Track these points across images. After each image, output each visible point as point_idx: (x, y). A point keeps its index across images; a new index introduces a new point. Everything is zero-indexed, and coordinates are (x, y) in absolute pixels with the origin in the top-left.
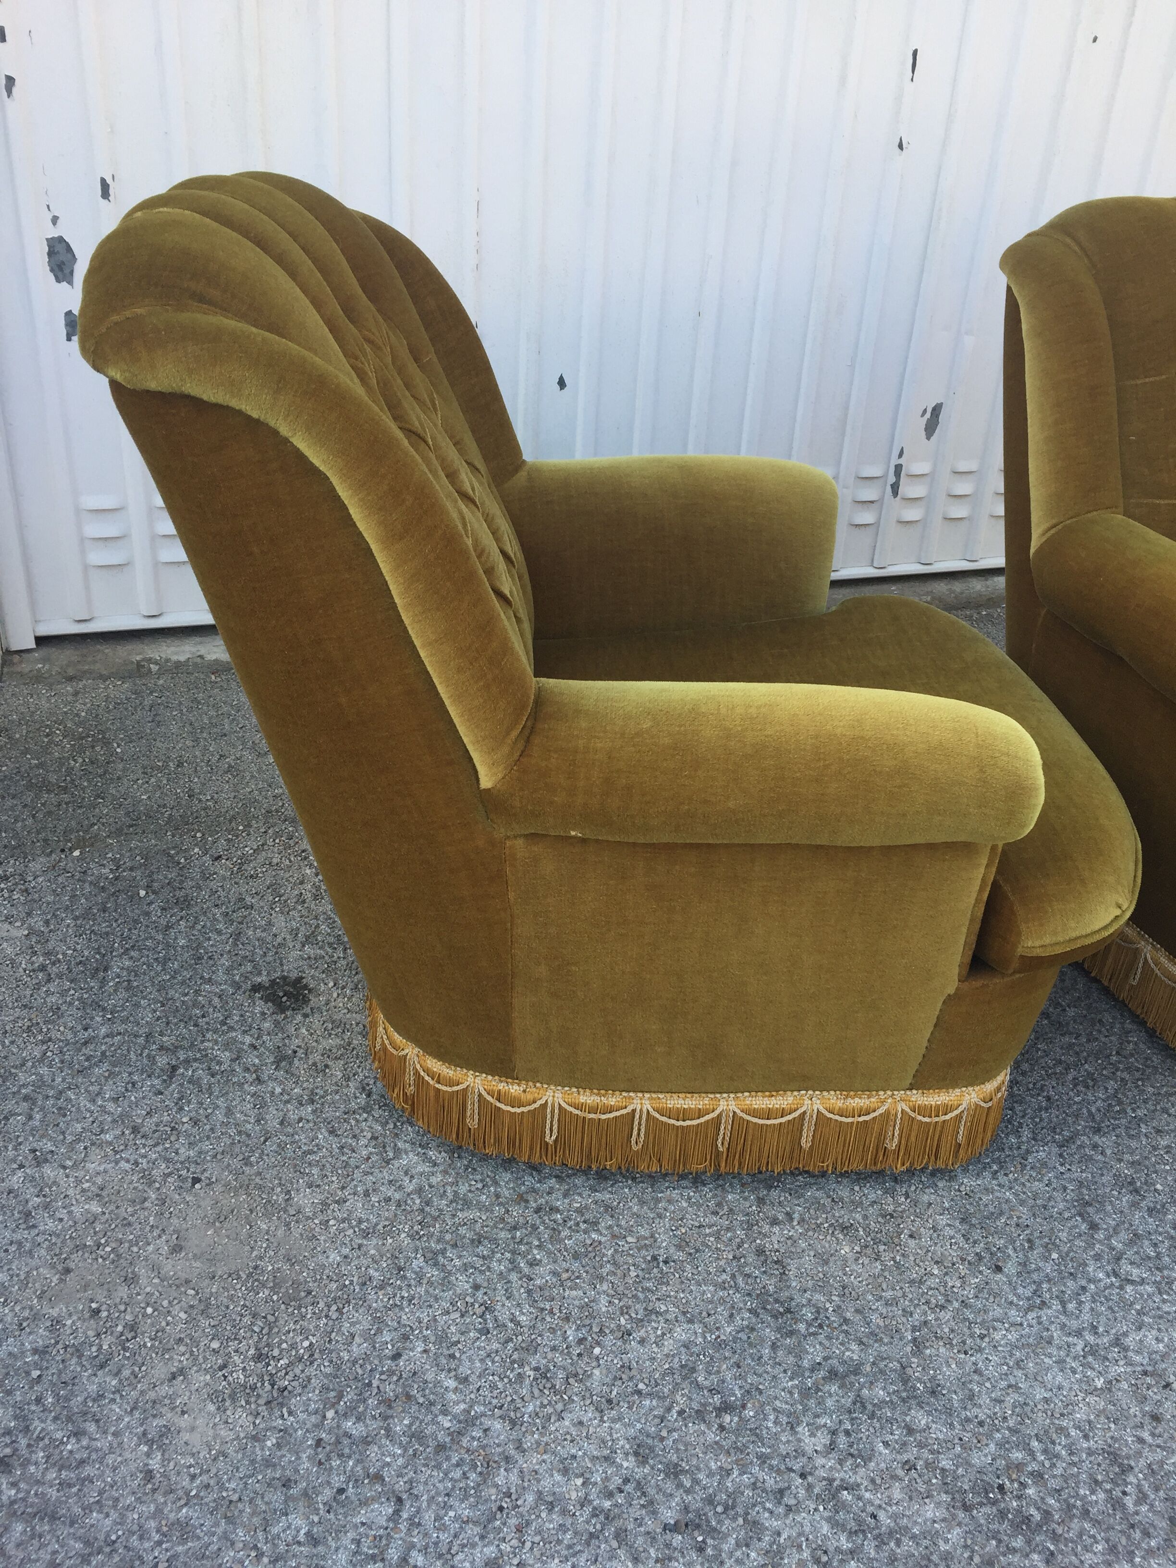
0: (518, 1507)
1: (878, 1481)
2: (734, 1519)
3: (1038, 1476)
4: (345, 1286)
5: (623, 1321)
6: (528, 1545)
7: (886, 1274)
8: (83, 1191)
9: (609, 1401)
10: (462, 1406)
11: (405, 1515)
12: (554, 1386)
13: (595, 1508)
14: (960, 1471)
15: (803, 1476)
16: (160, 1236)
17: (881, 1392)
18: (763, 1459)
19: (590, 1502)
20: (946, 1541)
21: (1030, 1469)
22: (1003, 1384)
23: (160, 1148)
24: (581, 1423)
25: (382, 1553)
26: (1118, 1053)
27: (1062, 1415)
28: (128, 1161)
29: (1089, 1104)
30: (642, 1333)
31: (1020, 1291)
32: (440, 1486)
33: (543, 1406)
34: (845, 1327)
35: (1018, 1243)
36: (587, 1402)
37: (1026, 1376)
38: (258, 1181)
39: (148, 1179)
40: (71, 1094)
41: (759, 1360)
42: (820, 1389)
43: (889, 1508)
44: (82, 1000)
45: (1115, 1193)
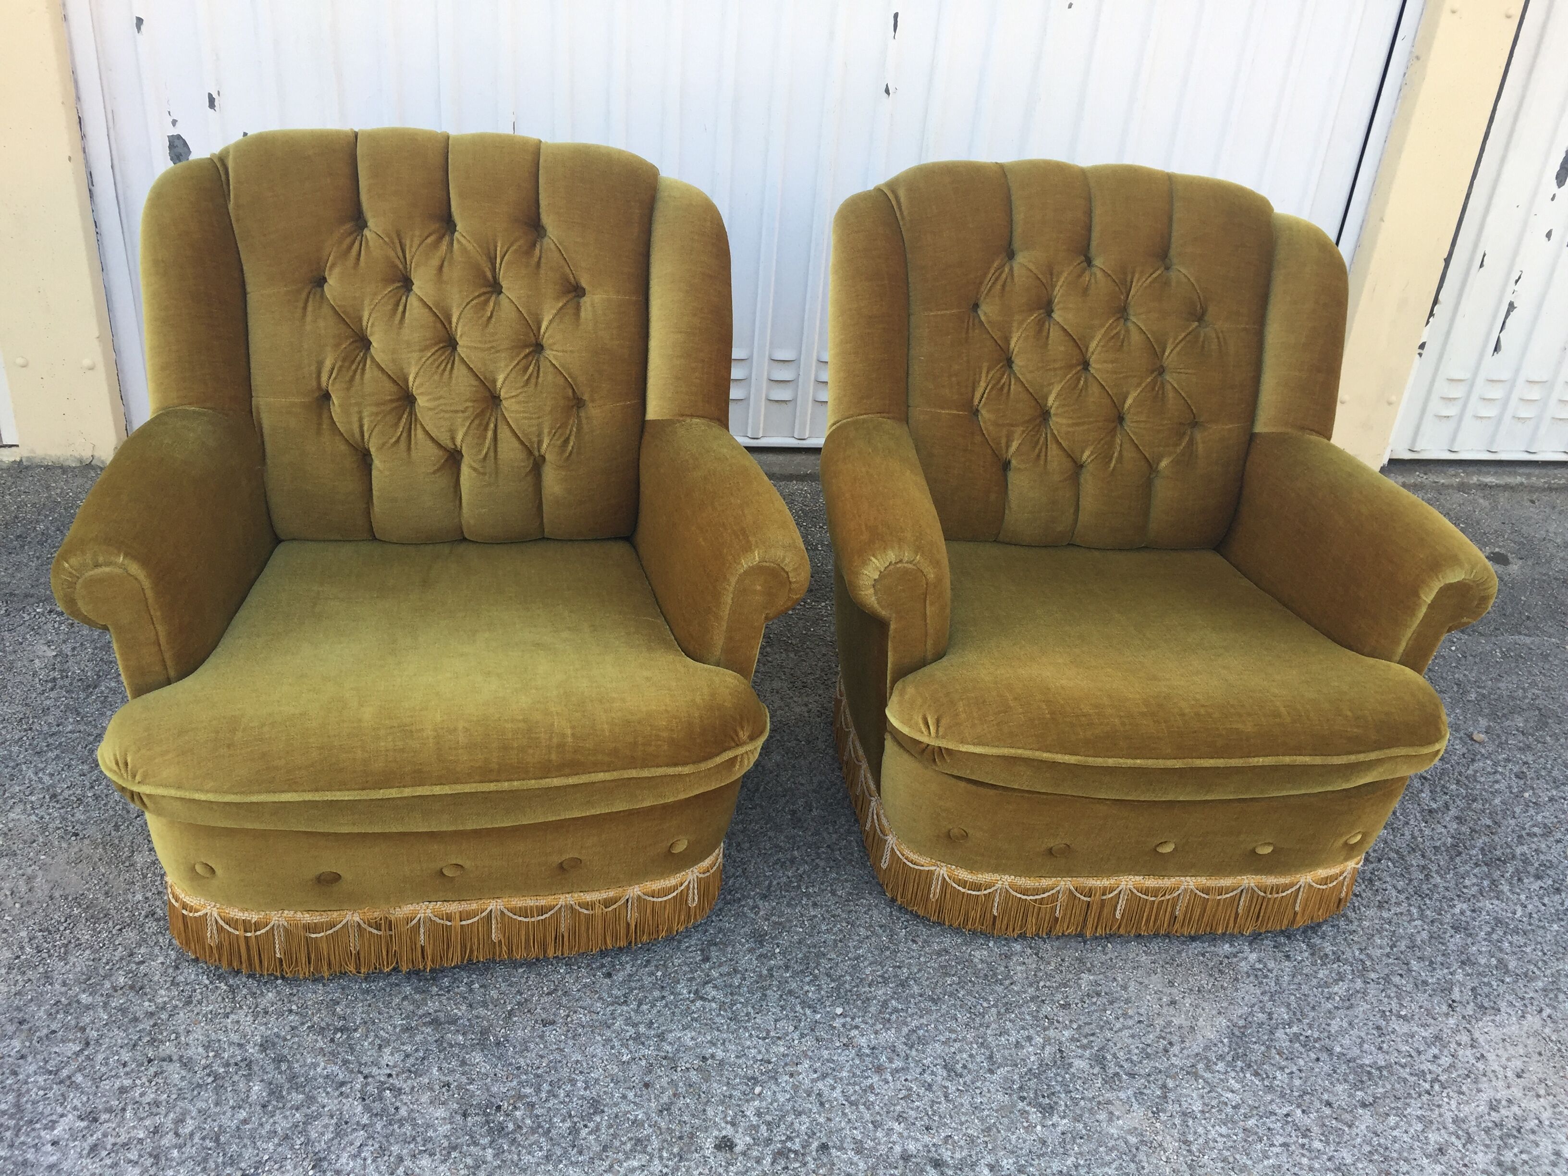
1: (416, 1089)
4: (134, 915)
9: (266, 1013)
11: (86, 1053)
12: (234, 998)
13: (212, 1071)
14: (478, 1093)
15: (366, 1077)
16: (30, 866)
17: (461, 1038)
19: (212, 1067)
20: (435, 1131)
21: (529, 1100)
22: (555, 1047)
23: (62, 811)
24: (238, 1022)
25: (58, 1071)
26: (829, 846)
27: (581, 1072)
28: (37, 815)
29: (775, 878)
31: (615, 992)
32: (119, 1041)
35: (639, 962)
36: (250, 1011)
37: (574, 1044)
38: (117, 842)
39: (44, 829)
40: (24, 767)
41: (388, 1005)
42: (417, 1029)
43: (411, 1106)
44: (67, 706)
45: (743, 940)
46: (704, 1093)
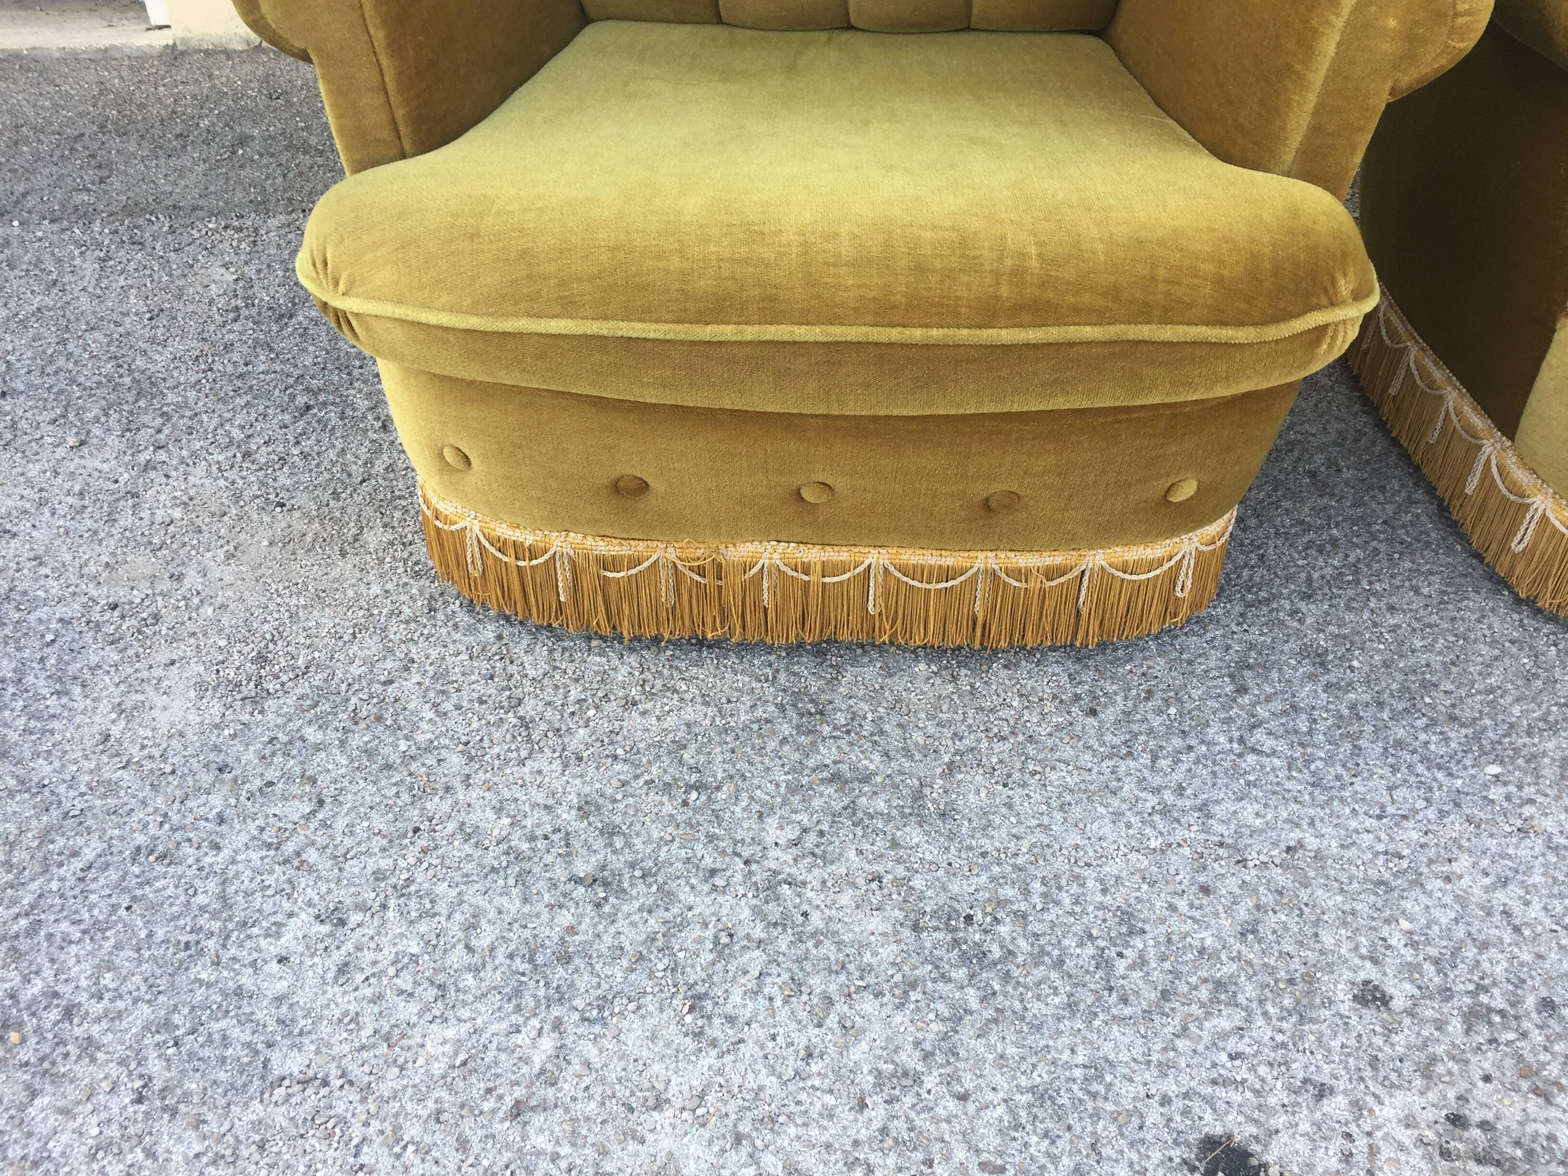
0: (434, 831)
1: (829, 884)
2: (650, 886)
3: (1022, 917)
4: (372, 615)
5: (633, 692)
6: (425, 865)
7: (955, 697)
8: (175, 498)
9: (580, 759)
10: (429, 736)
11: (320, 816)
12: (529, 735)
13: (511, 848)
14: (930, 893)
15: (747, 862)
17: (882, 804)
18: (711, 838)
19: (510, 841)
20: (875, 954)
21: (1015, 908)
22: (1034, 822)
23: (260, 474)
24: (540, 772)
25: (280, 843)
26: (1385, 522)
27: (1088, 865)
28: (226, 479)
29: (1314, 568)
30: (649, 705)
31: (1108, 738)
32: (368, 799)
33: (509, 750)
34: (876, 738)
35: (1134, 692)
36: (556, 755)
37: (1065, 819)
38: (338, 514)
39: (237, 497)
40: (205, 417)
41: (760, 750)
42: (812, 789)
43: (827, 911)
44: (256, 341)
45: (1293, 662)
46: (1306, 905)
